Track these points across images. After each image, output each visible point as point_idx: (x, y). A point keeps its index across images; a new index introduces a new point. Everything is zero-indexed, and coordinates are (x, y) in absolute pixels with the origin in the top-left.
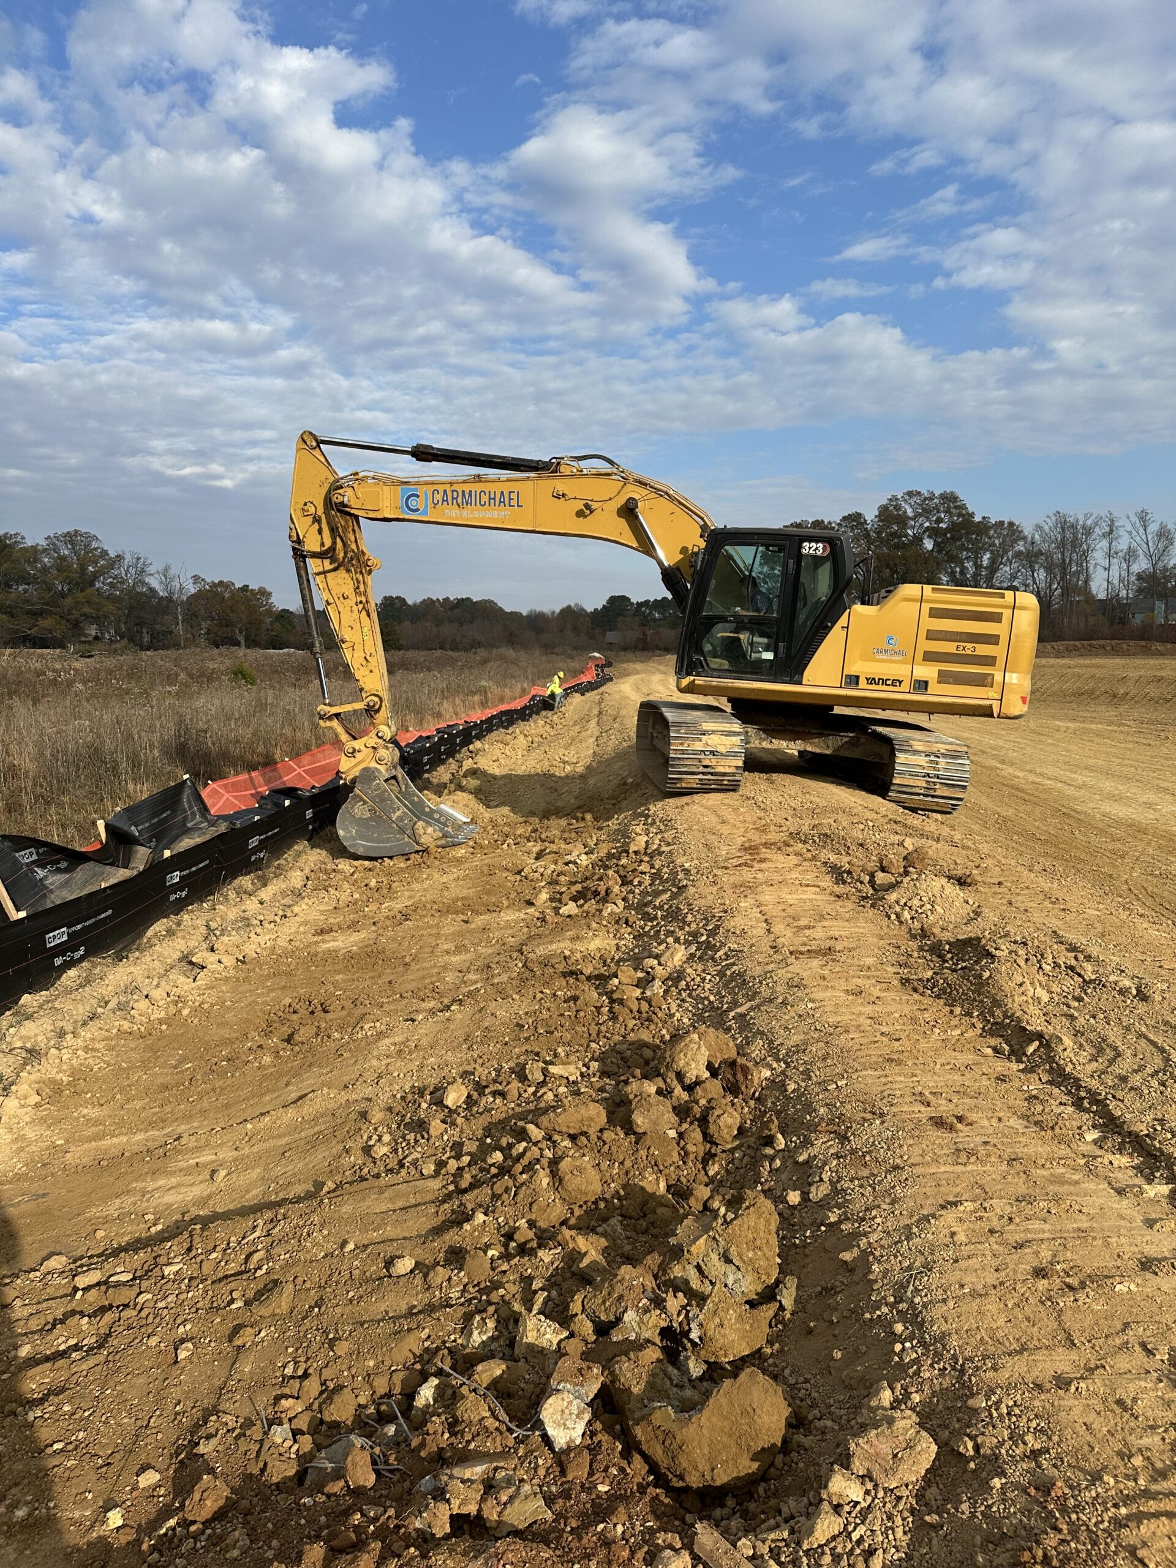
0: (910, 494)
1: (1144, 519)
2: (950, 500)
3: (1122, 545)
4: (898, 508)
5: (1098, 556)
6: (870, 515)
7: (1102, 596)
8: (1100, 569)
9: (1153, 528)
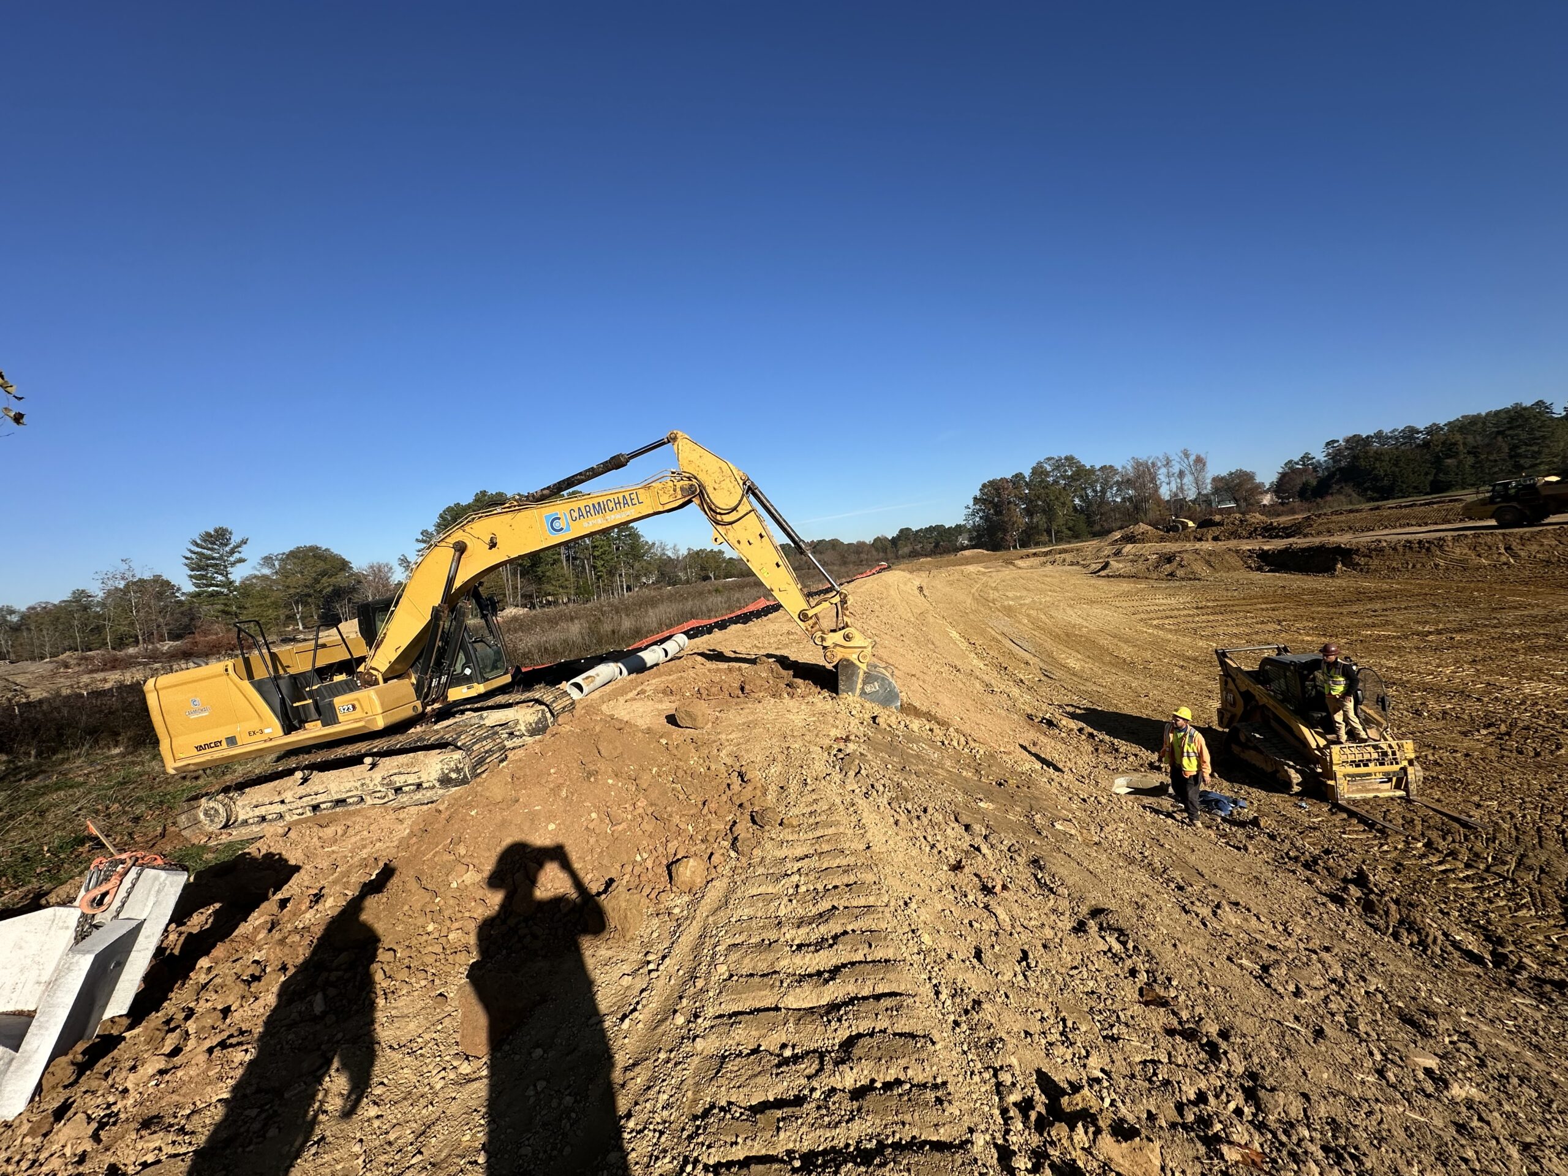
0: (1049, 459)
1: (1186, 455)
2: (1070, 459)
3: (1176, 470)
4: (1041, 467)
5: (1162, 476)
6: (1027, 473)
7: (1167, 498)
8: (1164, 485)
9: (1192, 458)
